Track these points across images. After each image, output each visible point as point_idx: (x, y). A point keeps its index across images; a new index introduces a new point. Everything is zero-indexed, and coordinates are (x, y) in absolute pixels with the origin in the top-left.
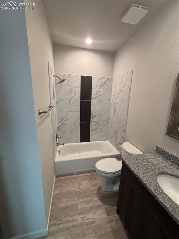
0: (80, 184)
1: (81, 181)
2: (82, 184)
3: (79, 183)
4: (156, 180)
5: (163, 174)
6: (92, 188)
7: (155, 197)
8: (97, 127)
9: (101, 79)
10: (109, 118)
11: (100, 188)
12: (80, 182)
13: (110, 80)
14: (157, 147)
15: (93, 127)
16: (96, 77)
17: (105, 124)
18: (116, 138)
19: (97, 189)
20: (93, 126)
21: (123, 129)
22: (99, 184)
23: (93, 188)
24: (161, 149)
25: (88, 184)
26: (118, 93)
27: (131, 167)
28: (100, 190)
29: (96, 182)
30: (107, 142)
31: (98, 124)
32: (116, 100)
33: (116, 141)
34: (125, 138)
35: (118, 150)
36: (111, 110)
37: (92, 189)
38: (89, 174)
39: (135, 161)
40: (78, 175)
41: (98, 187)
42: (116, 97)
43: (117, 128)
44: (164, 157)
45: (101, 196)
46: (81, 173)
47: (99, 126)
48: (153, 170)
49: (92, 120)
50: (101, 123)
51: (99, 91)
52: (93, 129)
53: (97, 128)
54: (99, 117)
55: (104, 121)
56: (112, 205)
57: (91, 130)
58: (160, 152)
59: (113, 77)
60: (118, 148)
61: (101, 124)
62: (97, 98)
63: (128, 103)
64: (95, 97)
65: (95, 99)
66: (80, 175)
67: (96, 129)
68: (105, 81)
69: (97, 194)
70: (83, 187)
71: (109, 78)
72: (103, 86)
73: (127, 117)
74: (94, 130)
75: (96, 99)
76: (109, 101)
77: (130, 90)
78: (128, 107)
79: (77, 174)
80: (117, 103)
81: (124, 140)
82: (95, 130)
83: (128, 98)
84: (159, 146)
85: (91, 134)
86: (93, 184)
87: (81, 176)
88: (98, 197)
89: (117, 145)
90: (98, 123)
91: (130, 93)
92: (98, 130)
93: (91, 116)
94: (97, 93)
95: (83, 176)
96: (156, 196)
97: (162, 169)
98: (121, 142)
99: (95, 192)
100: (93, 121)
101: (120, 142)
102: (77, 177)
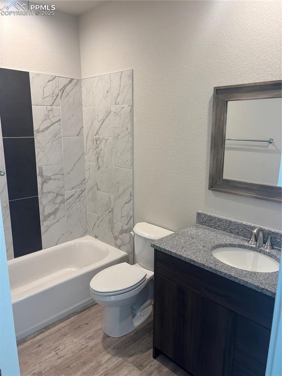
0: (56, 349)
1: (56, 344)
2: (61, 348)
3: (53, 349)
4: (212, 255)
5: (217, 247)
6: (88, 344)
7: (218, 273)
8: (57, 206)
9: (54, 80)
10: (84, 180)
11: (106, 336)
12: (53, 347)
13: (75, 82)
14: (199, 214)
15: (46, 209)
16: (38, 74)
17: (76, 196)
18: (111, 222)
19: (100, 340)
20: (45, 205)
21: (126, 198)
22: (101, 331)
23: (92, 343)
24: (205, 215)
25: (75, 340)
26: (101, 117)
27: (174, 251)
28: (108, 339)
29: (93, 330)
30: (88, 240)
31: (60, 199)
32: (97, 133)
33: (112, 231)
34: (132, 217)
35: (119, 247)
36: (86, 157)
37: (90, 346)
38: (68, 322)
39: (175, 243)
40: (42, 335)
41: (102, 336)
42: (97, 125)
43: (110, 198)
44: (210, 226)
45: (114, 349)
46: (47, 328)
47: (63, 202)
48: (204, 247)
49: (42, 189)
50: (67, 194)
51: (51, 110)
52: (46, 214)
53: (57, 210)
54: (59, 179)
55: (73, 189)
56: (142, 352)
57: (41, 218)
58: (204, 220)
59: (81, 76)
60: (119, 245)
61: (66, 197)
62: (47, 128)
63: (131, 139)
64: (42, 128)
65: (43, 131)
66: (46, 333)
67: (54, 213)
68: (65, 87)
69: (106, 348)
70: (68, 350)
71: (72, 80)
72: (59, 97)
73: (133, 170)
74: (50, 215)
75: (46, 132)
76: (78, 135)
77: (132, 111)
78: (132, 147)
79: (38, 335)
80: (103, 141)
81: (132, 220)
82: (52, 217)
83: (129, 130)
84: (200, 212)
85: (43, 229)
86: (87, 337)
87: (51, 335)
88: (108, 352)
89: (116, 238)
90: (57, 195)
91: (132, 117)
92: (59, 214)
93: (39, 180)
94: (47, 117)
95: (56, 331)
96: (218, 271)
97: (213, 242)
98: (126, 227)
99: (100, 346)
100: (45, 190)
101: (122, 229)
102: (40, 340)
